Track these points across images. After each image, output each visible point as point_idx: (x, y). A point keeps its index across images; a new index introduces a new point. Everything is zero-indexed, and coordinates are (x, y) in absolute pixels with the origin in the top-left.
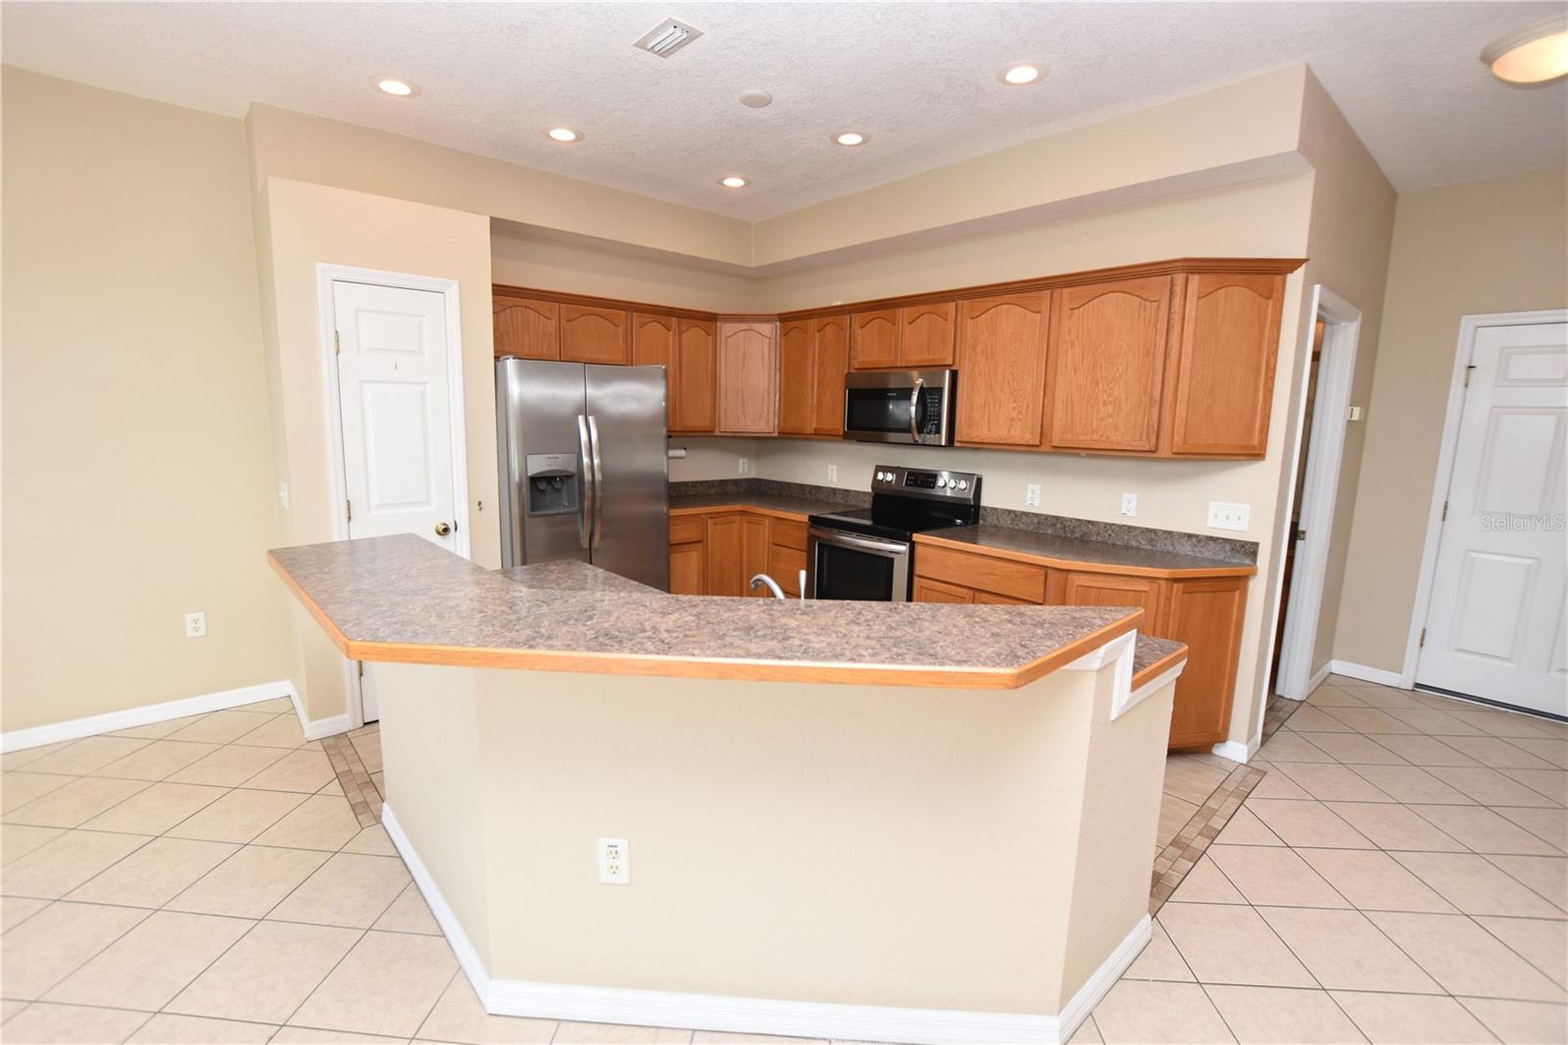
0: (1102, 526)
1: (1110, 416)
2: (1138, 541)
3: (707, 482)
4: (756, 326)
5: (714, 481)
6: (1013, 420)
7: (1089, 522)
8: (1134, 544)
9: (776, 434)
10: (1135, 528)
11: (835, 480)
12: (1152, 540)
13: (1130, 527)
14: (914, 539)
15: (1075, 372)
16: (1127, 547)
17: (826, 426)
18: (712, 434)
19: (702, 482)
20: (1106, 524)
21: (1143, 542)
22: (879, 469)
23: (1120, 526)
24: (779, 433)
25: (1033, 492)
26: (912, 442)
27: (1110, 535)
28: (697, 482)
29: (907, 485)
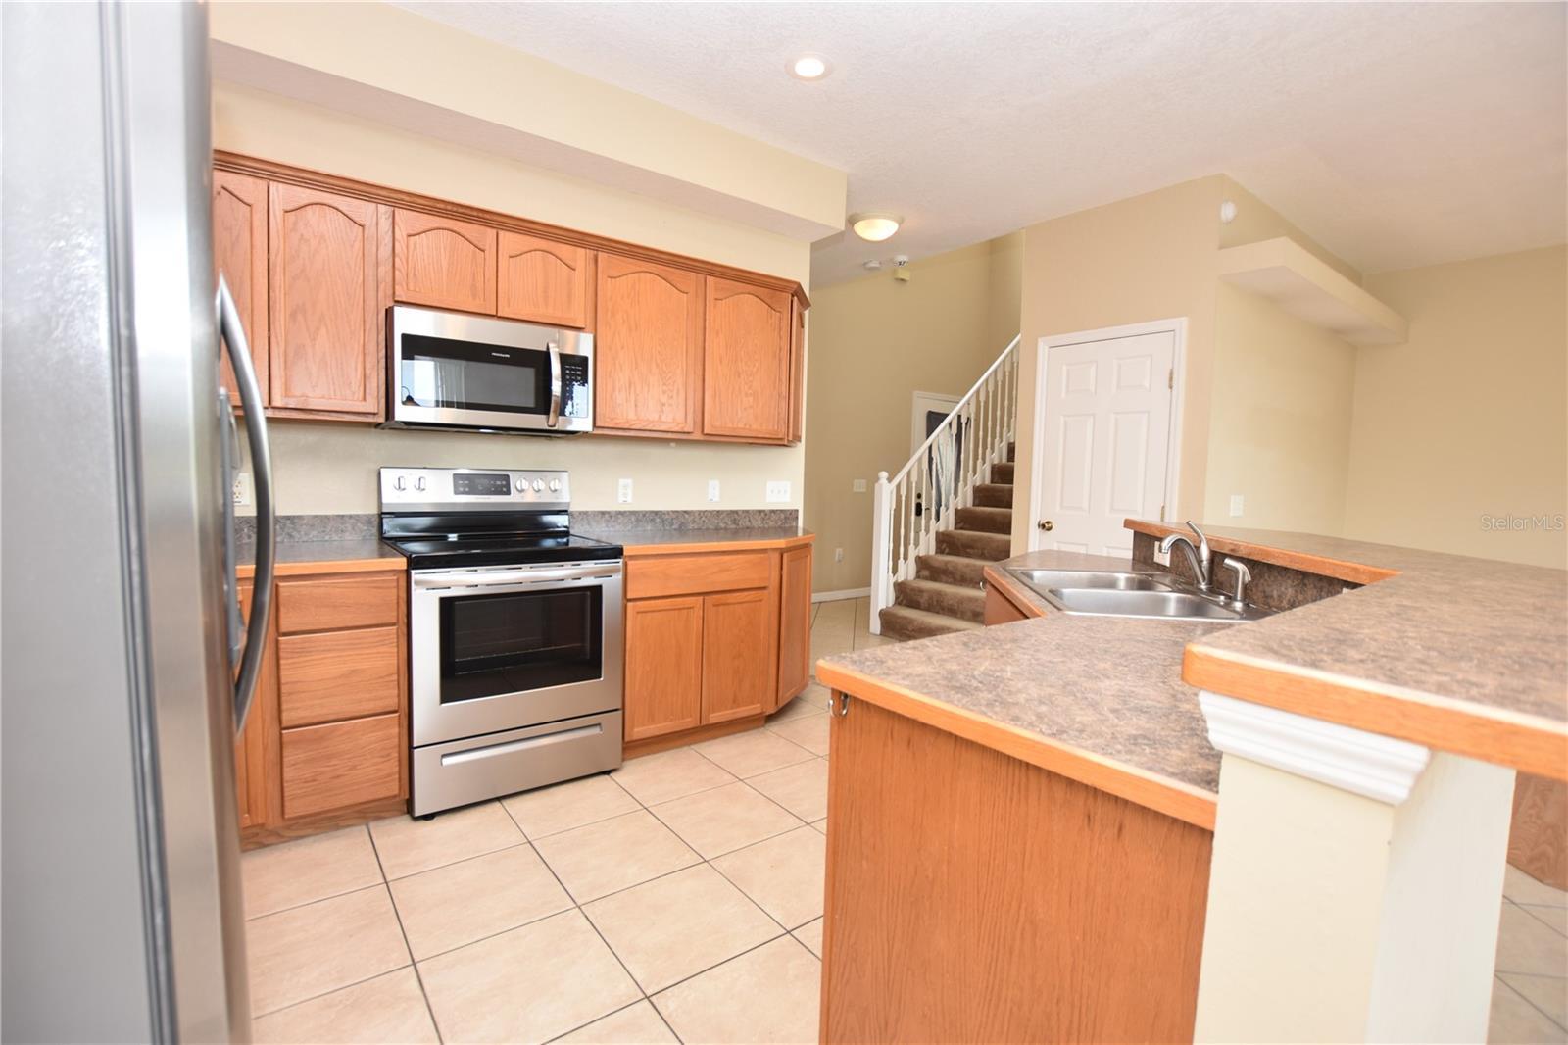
0: (696, 514)
1: (751, 407)
2: (725, 523)
6: (664, 405)
7: (685, 512)
8: (722, 526)
10: (723, 511)
12: (735, 519)
13: (718, 511)
14: (625, 553)
15: (721, 362)
16: (717, 529)
20: (700, 512)
21: (729, 523)
23: (711, 512)
25: (625, 487)
27: (704, 521)
29: (456, 492)
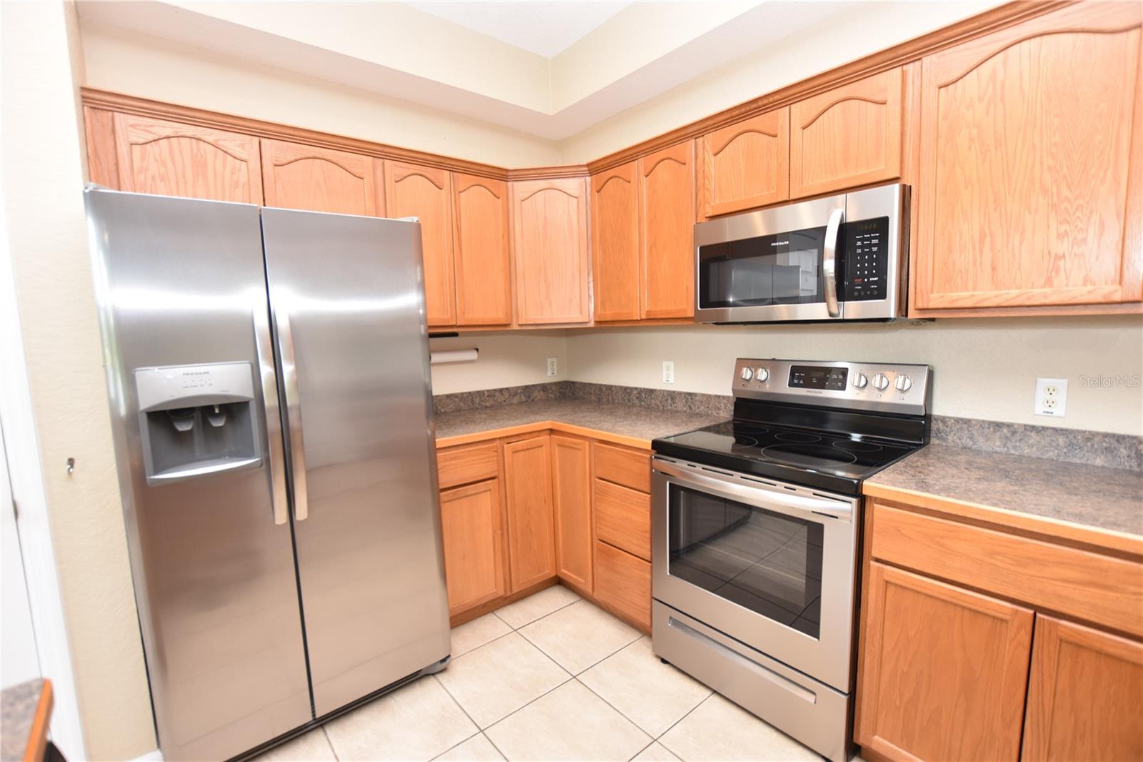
3: (507, 389)
4: (558, 183)
5: (517, 388)
9: (592, 324)
11: (672, 380)
14: (865, 492)
17: (667, 307)
18: (508, 329)
19: (501, 390)
22: (741, 363)
24: (596, 322)
25: (1050, 392)
26: (827, 317)
28: (495, 390)
29: (791, 384)
